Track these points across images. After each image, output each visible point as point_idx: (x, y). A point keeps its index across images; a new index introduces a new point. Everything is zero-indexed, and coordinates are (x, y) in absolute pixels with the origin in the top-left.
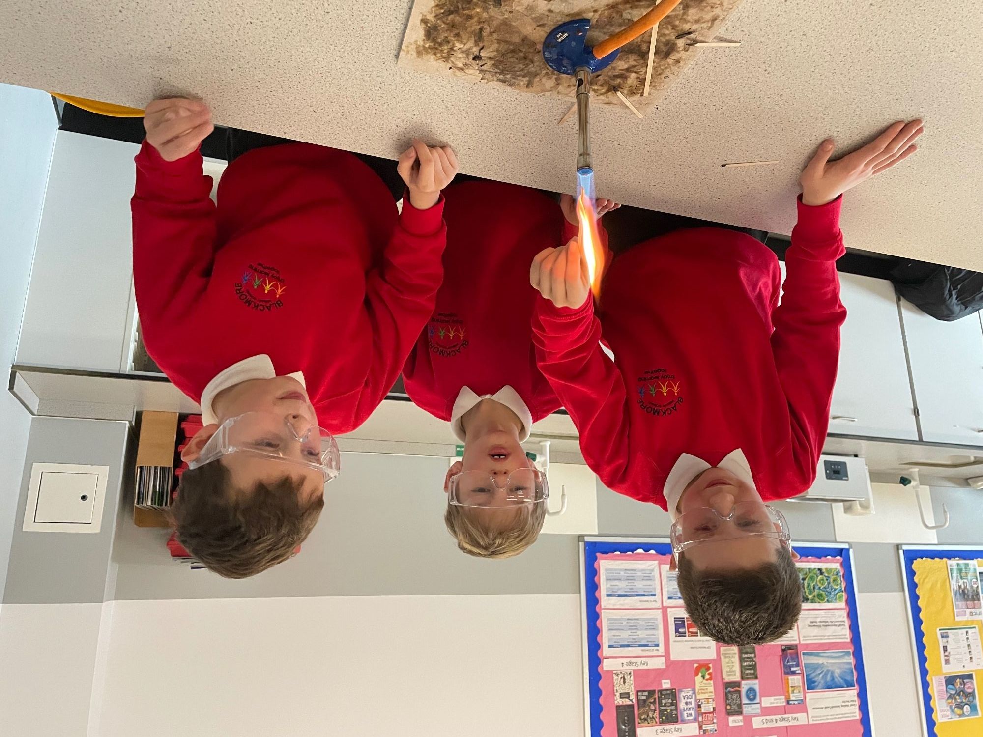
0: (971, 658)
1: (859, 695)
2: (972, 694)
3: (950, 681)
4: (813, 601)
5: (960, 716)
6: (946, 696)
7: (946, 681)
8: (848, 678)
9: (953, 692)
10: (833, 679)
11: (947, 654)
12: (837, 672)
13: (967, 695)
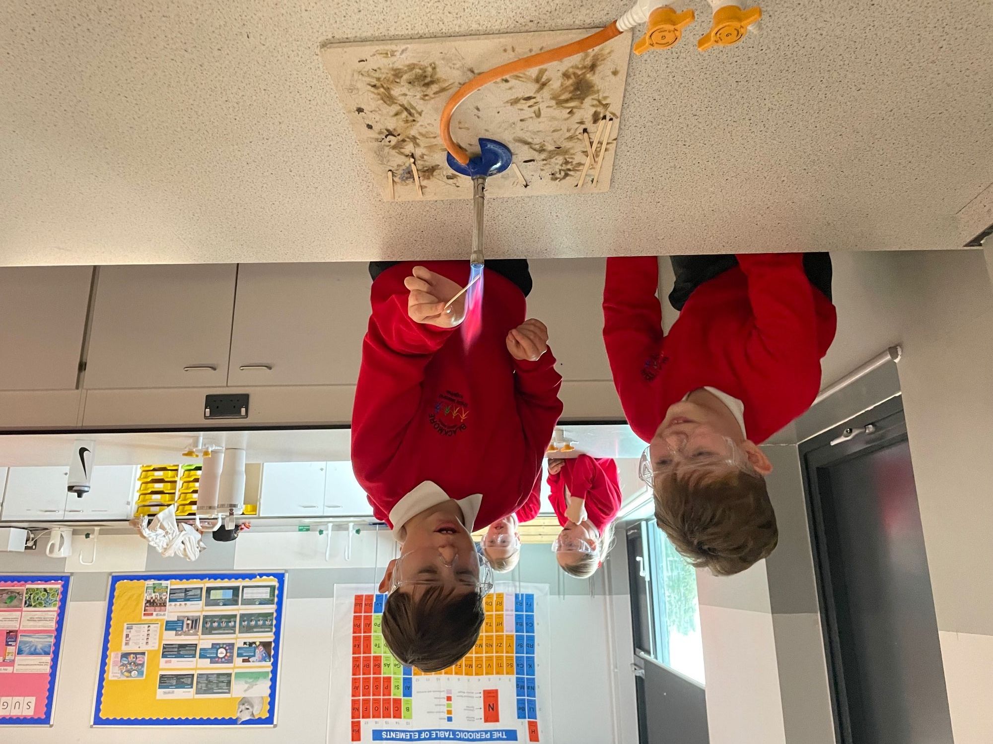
0: (147, 643)
1: (52, 660)
2: (142, 665)
3: (125, 655)
4: (35, 606)
5: (127, 677)
6: (120, 664)
7: (122, 656)
8: (46, 650)
9: (126, 662)
10: (35, 649)
11: (128, 639)
12: (39, 646)
13: (136, 664)
